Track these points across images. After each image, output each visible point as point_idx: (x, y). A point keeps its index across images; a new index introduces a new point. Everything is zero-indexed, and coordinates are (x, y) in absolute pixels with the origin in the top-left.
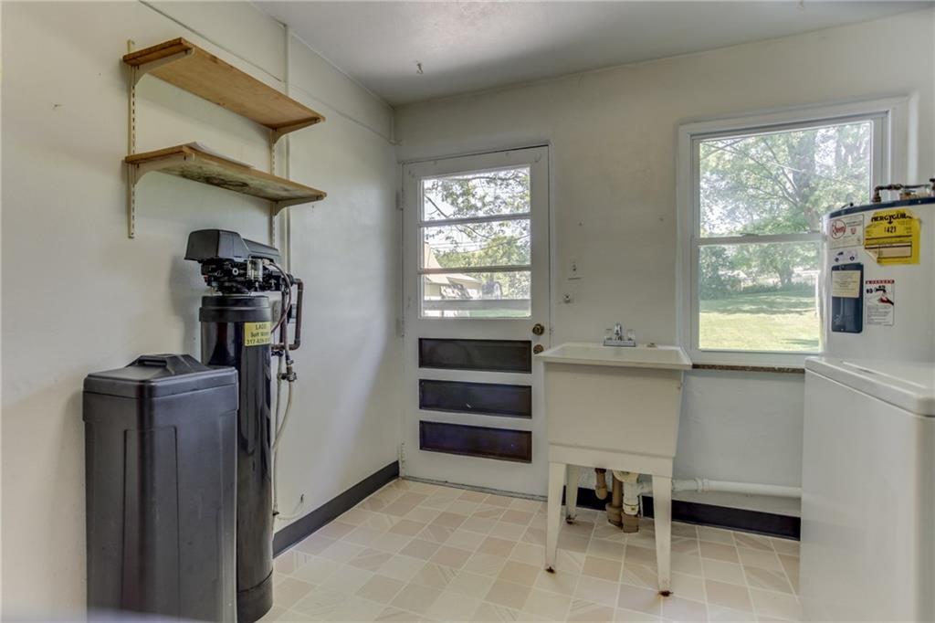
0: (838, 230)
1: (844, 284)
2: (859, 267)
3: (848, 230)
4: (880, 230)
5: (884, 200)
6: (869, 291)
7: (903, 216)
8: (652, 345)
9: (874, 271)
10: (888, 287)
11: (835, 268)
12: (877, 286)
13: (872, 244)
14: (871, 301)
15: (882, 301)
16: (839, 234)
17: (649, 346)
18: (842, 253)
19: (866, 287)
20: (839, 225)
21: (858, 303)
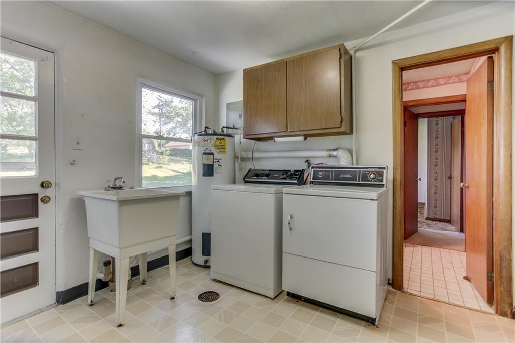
0: (205, 141)
1: (208, 160)
2: (212, 154)
3: (209, 141)
4: (218, 143)
5: (208, 132)
6: (215, 162)
7: (223, 139)
8: (132, 188)
9: (217, 156)
10: (220, 161)
11: (204, 154)
12: (217, 161)
13: (216, 147)
14: (216, 165)
15: (219, 165)
16: (206, 142)
17: (130, 188)
18: (207, 149)
19: (215, 161)
20: (206, 139)
21: (212, 166)
